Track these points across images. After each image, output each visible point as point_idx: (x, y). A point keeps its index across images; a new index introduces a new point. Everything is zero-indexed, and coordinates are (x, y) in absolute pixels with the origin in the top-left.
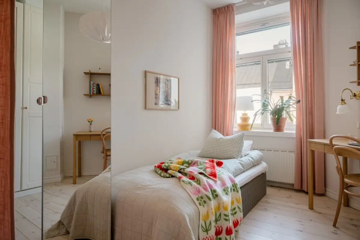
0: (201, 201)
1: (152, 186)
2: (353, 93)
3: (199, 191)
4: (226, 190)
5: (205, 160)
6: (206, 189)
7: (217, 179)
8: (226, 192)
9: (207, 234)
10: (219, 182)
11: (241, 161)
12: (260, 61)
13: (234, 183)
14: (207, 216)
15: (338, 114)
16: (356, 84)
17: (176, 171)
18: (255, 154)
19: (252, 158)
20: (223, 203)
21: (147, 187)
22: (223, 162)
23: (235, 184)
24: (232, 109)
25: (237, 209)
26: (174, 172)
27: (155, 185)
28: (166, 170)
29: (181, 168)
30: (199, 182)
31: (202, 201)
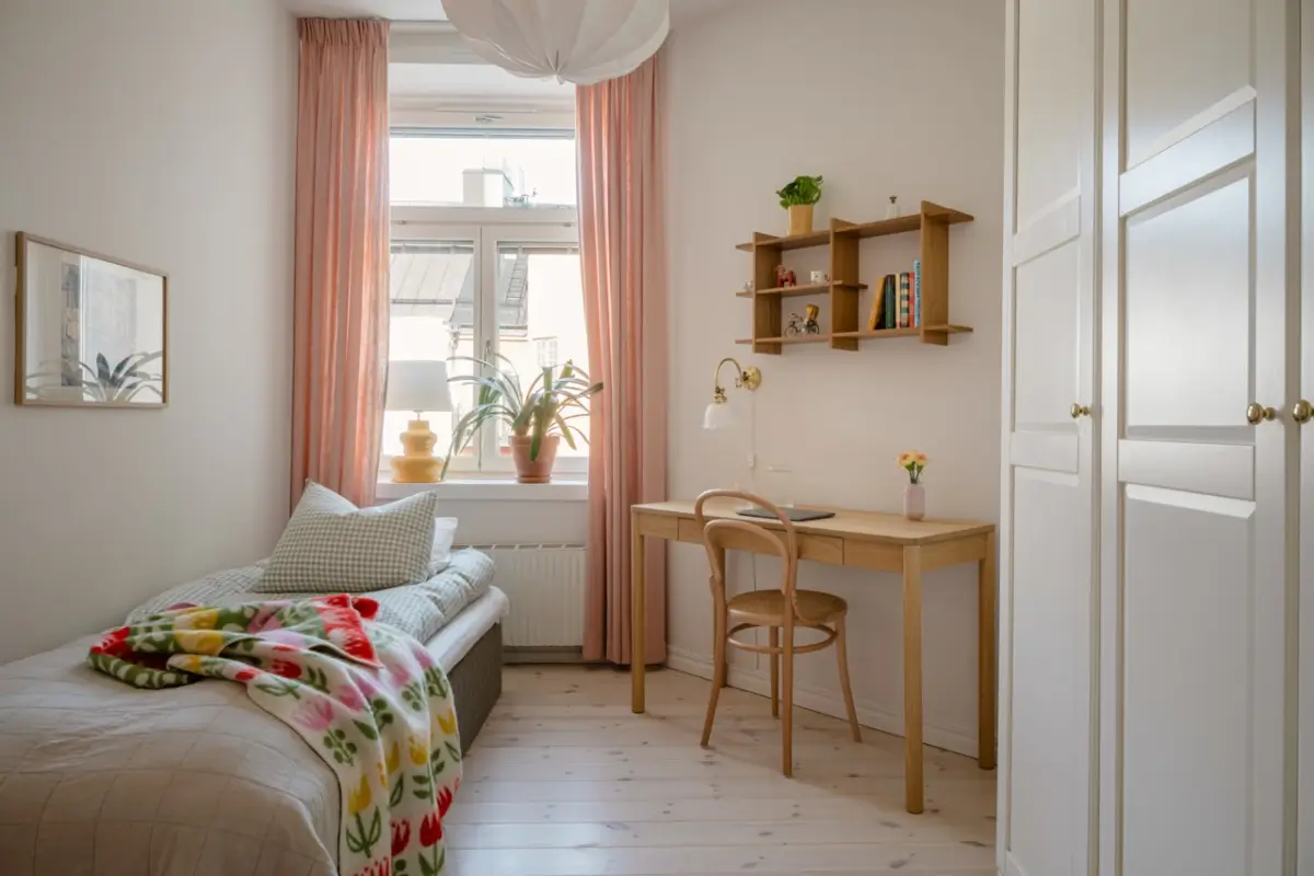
0: (340, 745)
1: (115, 727)
2: (742, 371)
3: (328, 713)
4: (412, 694)
5: (312, 601)
6: (351, 701)
7: (378, 660)
8: (412, 701)
9: (369, 856)
10: (384, 672)
11: (435, 590)
12: (471, 242)
13: (431, 669)
14: (365, 794)
15: (708, 429)
16: (750, 347)
17: (210, 654)
18: (471, 562)
19: (464, 577)
20: (412, 740)
21: (95, 735)
22: (375, 599)
23: (434, 668)
24: (373, 404)
25: (445, 755)
26: (204, 659)
27: (133, 721)
28: (157, 657)
29: (236, 640)
30: (320, 679)
31: (344, 747)
